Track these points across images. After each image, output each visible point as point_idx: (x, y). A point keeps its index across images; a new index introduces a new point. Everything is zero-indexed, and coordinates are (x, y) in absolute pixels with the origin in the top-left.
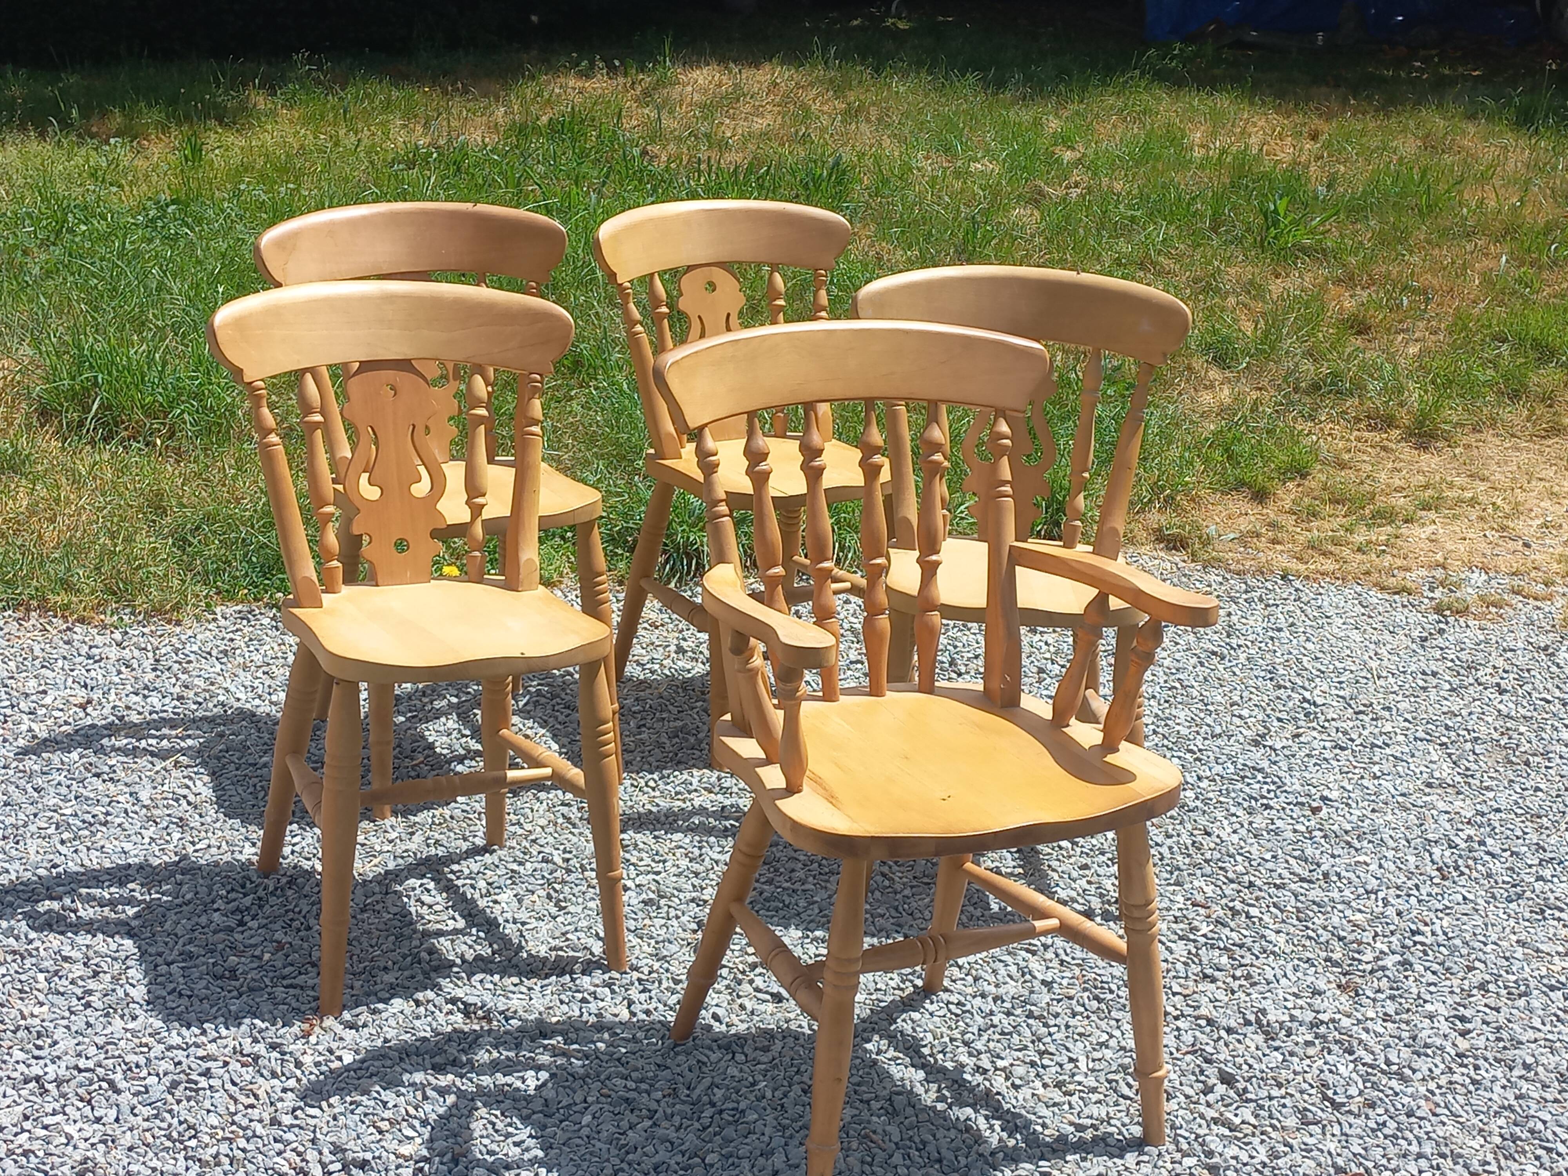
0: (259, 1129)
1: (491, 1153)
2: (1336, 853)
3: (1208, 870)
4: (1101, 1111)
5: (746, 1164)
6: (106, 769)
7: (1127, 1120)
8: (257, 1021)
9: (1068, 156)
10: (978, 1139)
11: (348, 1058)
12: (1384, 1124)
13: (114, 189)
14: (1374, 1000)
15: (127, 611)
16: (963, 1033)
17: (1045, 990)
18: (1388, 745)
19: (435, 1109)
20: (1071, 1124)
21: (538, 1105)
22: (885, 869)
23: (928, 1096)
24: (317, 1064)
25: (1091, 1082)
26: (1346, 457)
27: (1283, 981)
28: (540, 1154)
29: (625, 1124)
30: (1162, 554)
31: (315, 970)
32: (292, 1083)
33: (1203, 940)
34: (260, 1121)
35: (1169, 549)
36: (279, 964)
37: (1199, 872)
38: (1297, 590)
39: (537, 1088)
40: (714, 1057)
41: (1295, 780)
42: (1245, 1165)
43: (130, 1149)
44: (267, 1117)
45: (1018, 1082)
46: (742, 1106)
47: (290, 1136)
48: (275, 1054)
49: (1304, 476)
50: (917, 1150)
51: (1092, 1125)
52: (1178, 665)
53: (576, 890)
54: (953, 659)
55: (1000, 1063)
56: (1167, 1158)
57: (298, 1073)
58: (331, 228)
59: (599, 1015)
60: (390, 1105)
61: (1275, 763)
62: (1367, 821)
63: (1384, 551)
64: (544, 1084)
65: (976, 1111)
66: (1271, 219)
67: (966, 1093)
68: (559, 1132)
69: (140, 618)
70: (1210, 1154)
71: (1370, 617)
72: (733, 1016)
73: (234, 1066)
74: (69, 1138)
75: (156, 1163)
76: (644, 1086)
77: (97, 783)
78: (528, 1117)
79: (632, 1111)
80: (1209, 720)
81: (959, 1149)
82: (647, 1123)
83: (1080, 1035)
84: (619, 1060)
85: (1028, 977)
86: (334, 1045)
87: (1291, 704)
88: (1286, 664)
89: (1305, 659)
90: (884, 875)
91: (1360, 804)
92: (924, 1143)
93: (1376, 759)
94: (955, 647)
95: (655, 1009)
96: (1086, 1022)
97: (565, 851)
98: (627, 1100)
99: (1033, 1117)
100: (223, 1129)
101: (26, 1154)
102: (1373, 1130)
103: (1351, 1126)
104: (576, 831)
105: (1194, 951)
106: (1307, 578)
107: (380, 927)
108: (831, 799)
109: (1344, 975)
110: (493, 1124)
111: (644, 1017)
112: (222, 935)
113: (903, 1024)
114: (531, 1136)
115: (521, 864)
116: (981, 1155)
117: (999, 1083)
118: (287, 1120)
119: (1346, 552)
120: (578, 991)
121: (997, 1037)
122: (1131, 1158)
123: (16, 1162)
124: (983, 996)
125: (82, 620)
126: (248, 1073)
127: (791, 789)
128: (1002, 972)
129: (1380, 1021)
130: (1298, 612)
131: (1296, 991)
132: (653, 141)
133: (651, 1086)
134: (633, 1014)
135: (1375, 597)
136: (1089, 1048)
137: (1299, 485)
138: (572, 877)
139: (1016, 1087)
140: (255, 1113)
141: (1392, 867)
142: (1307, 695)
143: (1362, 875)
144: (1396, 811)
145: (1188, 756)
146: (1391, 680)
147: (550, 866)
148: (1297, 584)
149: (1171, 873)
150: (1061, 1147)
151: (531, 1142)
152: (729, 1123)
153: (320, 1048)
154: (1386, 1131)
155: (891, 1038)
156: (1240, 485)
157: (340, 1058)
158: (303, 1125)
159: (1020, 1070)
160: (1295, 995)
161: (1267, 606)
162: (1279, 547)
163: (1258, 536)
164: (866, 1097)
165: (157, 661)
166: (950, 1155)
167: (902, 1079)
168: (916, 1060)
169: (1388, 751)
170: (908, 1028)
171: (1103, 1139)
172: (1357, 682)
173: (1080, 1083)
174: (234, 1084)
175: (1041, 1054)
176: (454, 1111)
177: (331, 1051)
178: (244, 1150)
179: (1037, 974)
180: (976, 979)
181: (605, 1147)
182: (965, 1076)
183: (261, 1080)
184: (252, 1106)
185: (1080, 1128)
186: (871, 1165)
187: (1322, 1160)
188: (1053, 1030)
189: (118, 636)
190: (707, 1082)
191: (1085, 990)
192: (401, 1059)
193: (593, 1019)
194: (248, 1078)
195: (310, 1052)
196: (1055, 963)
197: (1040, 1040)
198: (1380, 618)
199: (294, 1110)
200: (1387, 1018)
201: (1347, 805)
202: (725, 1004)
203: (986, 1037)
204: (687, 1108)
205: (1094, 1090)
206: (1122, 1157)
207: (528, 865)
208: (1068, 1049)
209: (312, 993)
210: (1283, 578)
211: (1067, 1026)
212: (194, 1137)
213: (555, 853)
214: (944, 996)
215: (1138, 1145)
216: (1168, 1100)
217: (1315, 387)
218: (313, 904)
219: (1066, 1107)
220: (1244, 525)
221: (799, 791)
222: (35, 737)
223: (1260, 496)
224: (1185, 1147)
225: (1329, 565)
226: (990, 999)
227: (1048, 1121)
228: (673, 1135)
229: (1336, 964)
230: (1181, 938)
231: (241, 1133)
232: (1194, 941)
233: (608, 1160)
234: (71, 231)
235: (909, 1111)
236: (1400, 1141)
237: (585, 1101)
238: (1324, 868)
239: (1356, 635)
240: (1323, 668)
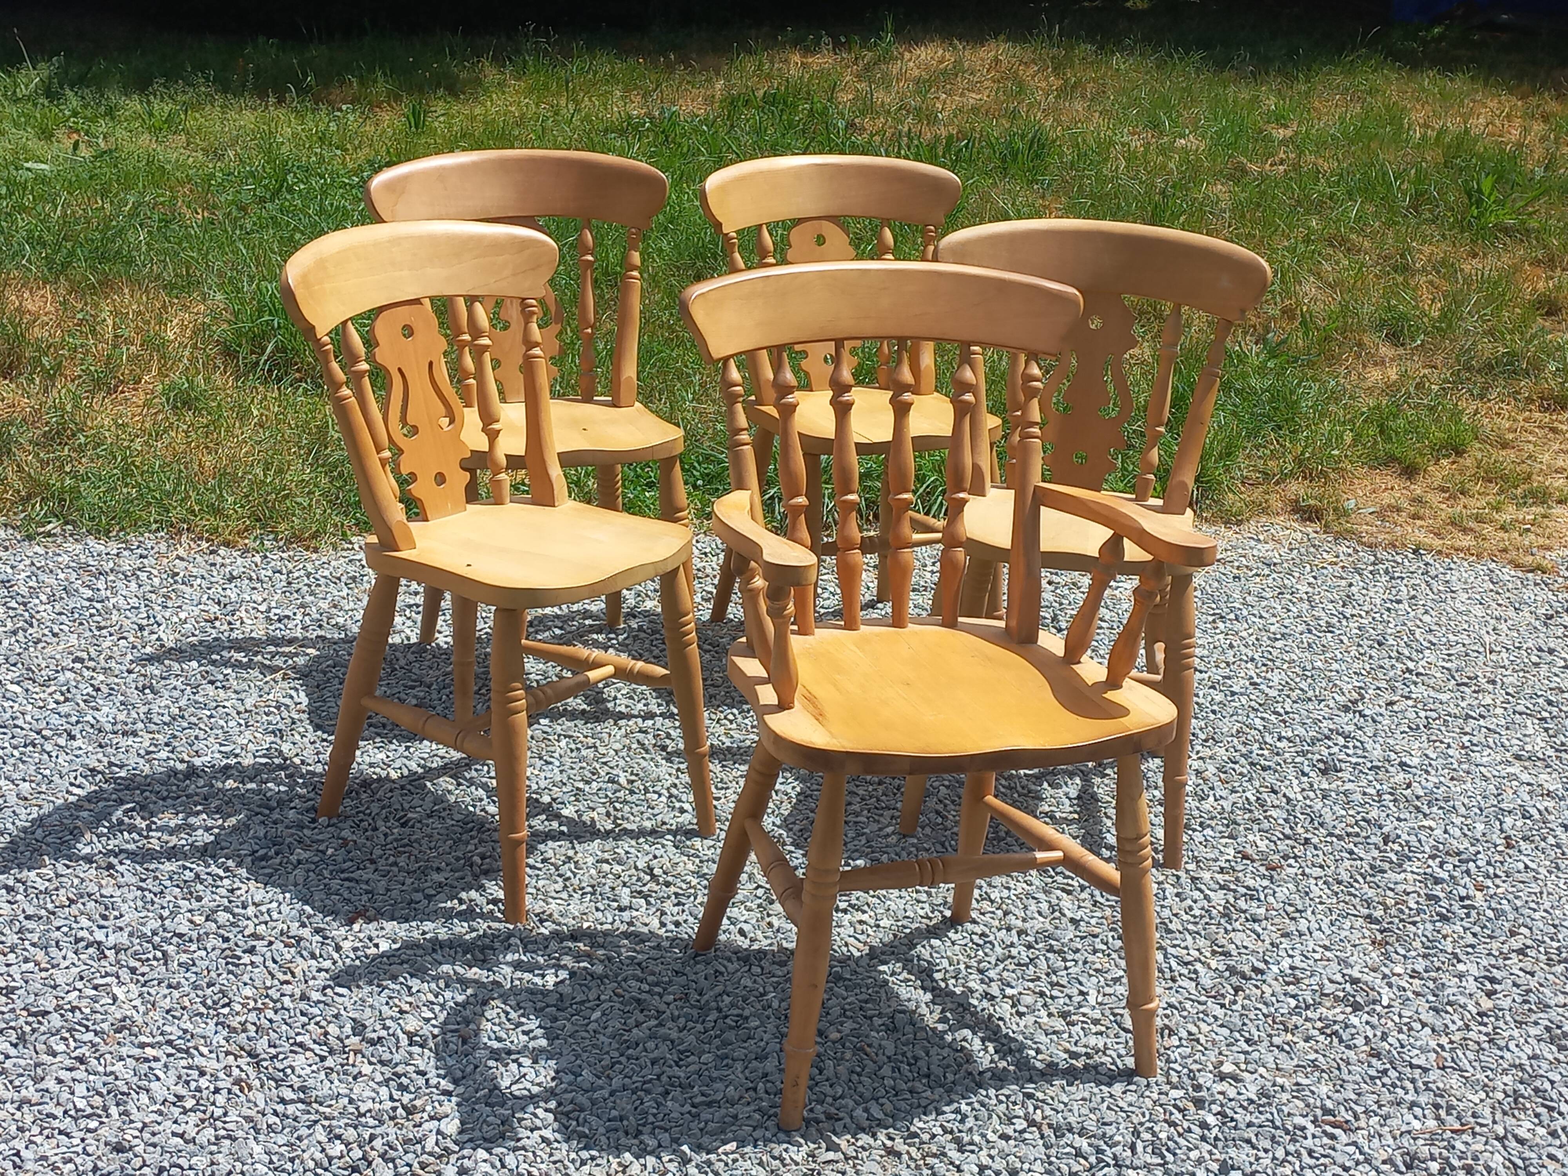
0: (287, 1001)
1: (499, 1039)
2: (1402, 816)
3: (1266, 825)
4: (1100, 1042)
5: (739, 1066)
6: (221, 677)
7: (1123, 1052)
8: (307, 908)
9: (1281, 133)
10: (969, 1058)
11: (384, 946)
12: (1385, 1072)
13: (339, 152)
14: (1405, 957)
15: (271, 537)
16: (980, 962)
17: (1071, 928)
18: (1484, 717)
19: (455, 996)
20: (1066, 1051)
21: (552, 999)
23: (931, 1017)
24: (355, 949)
25: (1097, 1014)
26: (1511, 436)
27: (1317, 934)
28: (543, 1042)
29: (631, 1022)
30: (1296, 525)
31: (373, 867)
32: (327, 964)
33: (1243, 891)
34: (292, 996)
35: (1304, 520)
36: (339, 859)
37: (1256, 827)
38: (1427, 564)
39: (556, 984)
40: (731, 967)
41: (1377, 746)
42: (1230, 1100)
43: (168, 1012)
44: (298, 993)
45: (1023, 1009)
46: (746, 1013)
47: (316, 1011)
48: (318, 938)
49: (1459, 453)
50: (909, 1064)
51: (1086, 1054)
52: (1284, 630)
53: (635, 810)
55: (1009, 991)
56: (1155, 1089)
57: (336, 956)
58: (441, 173)
59: (630, 924)
60: (414, 990)
61: (1360, 729)
62: (1443, 788)
63: (1528, 530)
64: (562, 982)
65: (974, 1033)
66: (1474, 197)
67: (968, 1016)
68: (568, 1025)
69: (281, 543)
70: (1198, 1088)
71: (1498, 593)
72: (759, 933)
73: (278, 945)
74: (115, 999)
75: (189, 1026)
76: (657, 989)
77: (210, 690)
78: (542, 1009)
79: (642, 1011)
80: (1304, 685)
81: (948, 1066)
82: (653, 1022)
83: (1097, 970)
84: (639, 964)
85: (1057, 914)
86: (374, 934)
87: (1391, 674)
88: (1397, 636)
89: (1418, 631)
91: (1440, 771)
92: (916, 1059)
93: (1468, 730)
94: (1061, 604)
95: (685, 921)
96: (1106, 959)
97: (632, 774)
98: (638, 1001)
99: (1030, 1042)
100: (256, 1001)
101: (73, 1010)
102: (1372, 1078)
103: (1350, 1072)
104: (647, 756)
105: (1232, 900)
106: (1440, 552)
107: (442, 831)
108: (819, 716)
109: (1382, 932)
110: (507, 1013)
111: (672, 927)
112: (293, 831)
113: (923, 951)
114: (540, 1027)
115: (588, 783)
116: (970, 1074)
117: (1005, 1009)
118: (315, 996)
119: (1488, 529)
120: (615, 900)
121: (1013, 967)
122: (1118, 1088)
123: (62, 1016)
124: (1009, 929)
125: (227, 544)
126: (289, 954)
127: (783, 705)
128: (1033, 908)
129: (1407, 978)
130: (1423, 586)
131: (1327, 943)
132: (863, 114)
133: (665, 989)
134: (663, 925)
135: (1507, 573)
136: (1102, 983)
137: (1454, 463)
138: (634, 798)
139: (1020, 1015)
140: (287, 989)
141: (1458, 833)
142: (1411, 665)
143: (1423, 838)
144: (1477, 781)
145: (1273, 717)
146: (1504, 655)
147: (615, 786)
148: (1428, 558)
149: (1228, 826)
150: (1050, 1071)
151: (539, 1032)
152: (731, 1028)
153: (361, 935)
154: (1386, 1080)
155: (907, 963)
156: (1390, 460)
157: (377, 946)
158: (330, 1001)
159: (1028, 999)
160: (1326, 948)
161: (1392, 578)
162: (1419, 522)
163: (1399, 510)
164: (870, 1013)
165: (289, 583)
166: (939, 1071)
167: (909, 1000)
168: (928, 983)
169: (1482, 722)
170: (926, 953)
171: (1095, 1067)
172: (1467, 655)
173: (1084, 1015)
174: (275, 962)
175: (1052, 984)
176: (472, 1000)
177: (370, 939)
178: (271, 1021)
179: (1066, 912)
180: (1006, 913)
181: (607, 1041)
182: (972, 1001)
183: (299, 960)
184: (287, 982)
185: (1074, 1055)
186: (859, 1075)
187: (1312, 1101)
188: (1068, 964)
189: (257, 559)
190: (719, 989)
191: (1111, 930)
192: (434, 950)
193: (623, 928)
194: (288, 957)
195: (351, 938)
196: (1088, 904)
197: (1055, 973)
198: (1508, 595)
199: (325, 988)
200: (1414, 974)
201: (1427, 772)
202: (754, 921)
203: (1002, 966)
204: (695, 1012)
205: (1096, 1022)
206: (1110, 1085)
207: (594, 784)
208: (1081, 983)
209: (365, 887)
210: (1415, 552)
211: (1085, 962)
212: (227, 1005)
213: (622, 774)
214: (969, 926)
215: (1128, 1075)
216: (1170, 1036)
217: (1489, 368)
218: (383, 808)
219: (1066, 1036)
220: (1387, 499)
221: (791, 708)
222: (162, 646)
223: (1410, 472)
224: (1175, 1079)
225: (1467, 541)
226: (1014, 932)
227: (1042, 1047)
228: (674, 1035)
229: (1377, 921)
230: (1222, 888)
231: (271, 1005)
232: (1235, 891)
233: (608, 1053)
234: (290, 190)
235: (909, 1029)
236: (1398, 1090)
237: (598, 999)
238: (1385, 830)
239: (1478, 611)
240: (1434, 641)
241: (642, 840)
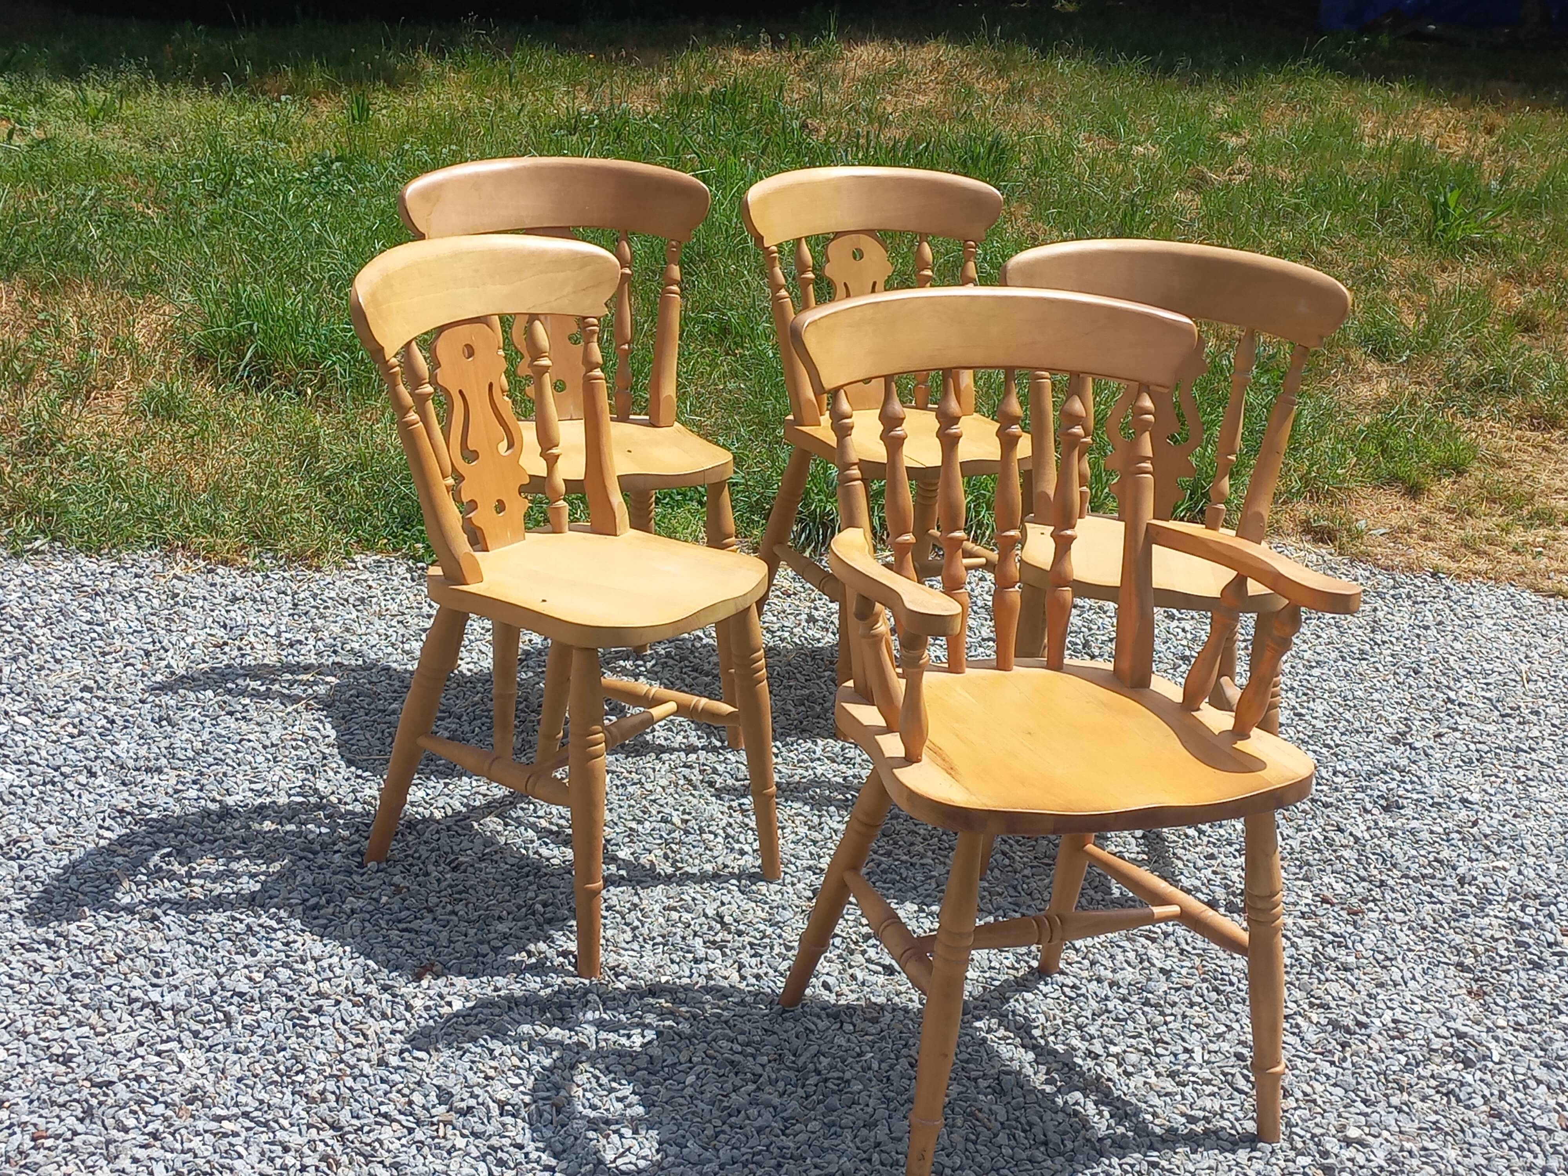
0: (366, 1068)
1: (594, 1107)
2: (1473, 856)
3: (1338, 866)
4: (1215, 1104)
5: (848, 1134)
6: (240, 708)
7: (1240, 1115)
8: (370, 962)
9: (1233, 142)
10: (1085, 1124)
11: (458, 1005)
12: (1510, 1134)
13: (283, 145)
14: (1505, 1008)
15: (270, 554)
16: (1077, 1017)
17: (1163, 978)
18: (1534, 750)
19: (541, 1060)
20: (1183, 1115)
21: (643, 1062)
22: (1006, 848)
23: (1038, 1079)
24: (427, 1008)
25: (1206, 1074)
26: (1506, 456)
27: (1411, 984)
28: (640, 1110)
29: (728, 1086)
30: (1307, 546)
31: (430, 916)
32: (401, 1025)
33: (1330, 937)
34: (368, 1061)
35: (1315, 541)
36: (395, 907)
37: (1329, 868)
38: (1447, 588)
39: (644, 1045)
40: (822, 1025)
41: (1434, 781)
42: (1361, 1167)
43: (240, 1080)
44: (374, 1058)
45: (1130, 1069)
46: (848, 1075)
47: (396, 1077)
48: (386, 996)
49: (1460, 474)
50: (1024, 1131)
51: (1205, 1118)
52: (1318, 658)
53: (693, 852)
54: (1087, 641)
55: (1113, 1049)
56: (1281, 1155)
57: (408, 1015)
58: (476, 181)
59: (709, 977)
60: (497, 1053)
61: (1414, 762)
62: (1508, 826)
63: (1540, 553)
64: (650, 1042)
65: (1086, 1096)
66: (1441, 211)
67: (1076, 1078)
68: (663, 1090)
69: (282, 562)
70: (1325, 1154)
71: (1522, 619)
72: (843, 986)
73: (346, 1005)
74: (181, 1066)
76: (749, 1050)
77: (230, 721)
78: (633, 1073)
79: (736, 1074)
80: (1348, 715)
81: (1066, 1133)
82: (751, 1087)
83: (1197, 1026)
84: (726, 1022)
85: (1146, 964)
86: (445, 991)
87: (1434, 704)
88: (1432, 664)
89: (1452, 658)
90: (1004, 853)
91: (1502, 809)
92: (1031, 1124)
93: (1520, 763)
94: (1090, 629)
95: (766, 974)
96: (1204, 1013)
97: (684, 812)
98: (732, 1063)
99: (1144, 1106)
100: (331, 1066)
101: (138, 1079)
102: (1498, 1141)
103: (1474, 1135)
104: (696, 793)
105: (1320, 948)
106: (1458, 576)
107: (498, 876)
108: (950, 770)
109: (1476, 981)
110: (598, 1079)
111: (754, 981)
112: (341, 877)
113: (1016, 1004)
114: (634, 1092)
115: (639, 822)
116: (1088, 1140)
117: (1111, 1069)
118: (394, 1061)
119: (1501, 552)
120: (689, 952)
121: (1111, 1022)
122: (1242, 1155)
123: (128, 1086)
124: (1099, 980)
125: (225, 563)
126: (358, 1013)
127: (911, 758)
128: (1120, 957)
129: (1511, 1031)
130: (1447, 611)
131: (1424, 993)
132: (814, 115)
133: (757, 1050)
134: (743, 978)
135: (1528, 598)
136: (1205, 1039)
137: (1455, 482)
138: (690, 839)
139: (1128, 1074)
140: (363, 1053)
141: (1532, 874)
142: (1452, 695)
143: (1500, 880)
144: (1540, 817)
145: (1324, 750)
146: (1542, 684)
147: (669, 826)
148: (1448, 582)
149: (1301, 868)
150: (1172, 1137)
151: (634, 1099)
152: (833, 1092)
153: (431, 992)
154: (1512, 1143)
155: (1002, 1018)
156: (1393, 479)
157: (449, 1004)
158: (410, 1067)
159: (1133, 1058)
160: (1422, 998)
161: (1415, 603)
162: (1430, 544)
163: (1410, 531)
164: (974, 1074)
165: (296, 605)
166: (1056, 1138)
167: (1012, 1059)
168: (1027, 1041)
169: (1533, 755)
170: (1020, 1008)
171: (1215, 1132)
172: (1505, 684)
173: (1194, 1075)
174: (345, 1022)
175: (1156, 1042)
176: (559, 1064)
177: (441, 996)
178: (351, 1089)
179: (1155, 961)
180: (1093, 963)
181: (708, 1108)
182: (1076, 1060)
183: (371, 1021)
184: (361, 1046)
185: (1192, 1120)
186: (975, 1143)
187: (1442, 1167)
188: (1169, 1019)
189: (259, 578)
190: (814, 1049)
191: (1204, 980)
192: (510, 1008)
193: (702, 981)
194: (358, 1017)
195: (420, 995)
196: (1175, 952)
197: (1155, 1028)
198: (1533, 621)
199: (402, 1052)
200: (1518, 1027)
201: (1489, 809)
202: (836, 973)
203: (1100, 1022)
204: (792, 1074)
205: (1208, 1082)
206: (1234, 1152)
207: (647, 824)
208: (1183, 1039)
209: (426, 938)
210: (1433, 575)
211: (1184, 1016)
212: (302, 1071)
213: (674, 813)
214: (1059, 978)
215: (1251, 1141)
216: (1285, 1097)
217: (1478, 384)
218: (432, 851)
219: (1179, 1097)
220: (1395, 519)
221: (919, 761)
222: (173, 673)
223: (1414, 491)
224: (1300, 1145)
225: (1482, 564)
226: (1106, 984)
227: (1159, 1111)
228: (776, 1101)
229: (1469, 970)
230: (1307, 934)
231: (348, 1071)
232: (1321, 938)
233: (710, 1121)
234: (238, 184)
235: (1017, 1091)
236: (1526, 1154)
237: (690, 1061)
238: (1460, 871)
239: (1506, 637)
240: (1470, 669)
241: (706, 885)
